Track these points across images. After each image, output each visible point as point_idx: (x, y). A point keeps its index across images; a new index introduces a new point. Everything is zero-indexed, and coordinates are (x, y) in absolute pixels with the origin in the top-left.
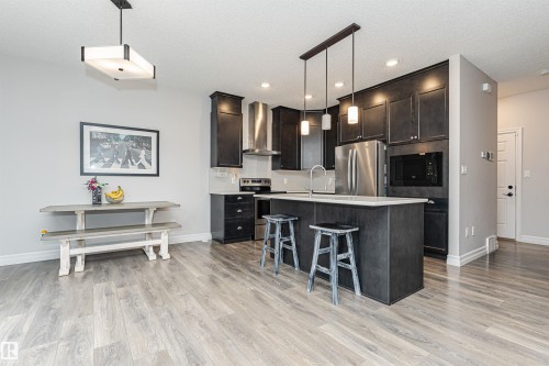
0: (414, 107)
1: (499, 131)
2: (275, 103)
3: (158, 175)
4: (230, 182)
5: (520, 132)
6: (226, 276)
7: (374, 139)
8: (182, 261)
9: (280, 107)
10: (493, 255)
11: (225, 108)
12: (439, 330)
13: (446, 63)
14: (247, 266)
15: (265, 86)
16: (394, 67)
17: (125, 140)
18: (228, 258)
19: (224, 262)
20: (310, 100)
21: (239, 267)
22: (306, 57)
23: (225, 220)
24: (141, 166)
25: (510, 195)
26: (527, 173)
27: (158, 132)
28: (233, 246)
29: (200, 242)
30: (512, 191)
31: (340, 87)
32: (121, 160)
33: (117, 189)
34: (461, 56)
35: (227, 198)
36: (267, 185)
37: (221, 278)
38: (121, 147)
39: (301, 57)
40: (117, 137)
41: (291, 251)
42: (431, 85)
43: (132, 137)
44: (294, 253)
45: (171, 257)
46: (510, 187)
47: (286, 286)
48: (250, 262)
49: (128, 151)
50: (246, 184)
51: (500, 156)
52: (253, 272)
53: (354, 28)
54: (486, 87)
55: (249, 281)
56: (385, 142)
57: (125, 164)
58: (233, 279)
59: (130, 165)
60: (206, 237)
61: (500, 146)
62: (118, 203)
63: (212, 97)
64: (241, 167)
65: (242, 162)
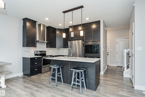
0: (91, 32)
2: (47, 25)
4: (31, 53)
5: (110, 40)
6: (38, 91)
7: (80, 40)
8: (13, 88)
9: (50, 27)
11: (28, 24)
12: (110, 96)
13: (99, 21)
14: (44, 85)
15: (47, 19)
16: (87, 20)
18: (34, 82)
19: (33, 85)
20: (60, 26)
21: (41, 86)
22: (64, 12)
28: (34, 77)
29: (18, 77)
30: (108, 54)
31: (71, 23)
34: (103, 20)
35: (31, 59)
36: (45, 53)
37: (35, 92)
41: (61, 77)
42: (94, 26)
44: (62, 78)
45: (7, 86)
47: (63, 91)
48: (44, 83)
50: (37, 53)
52: (48, 87)
53: (82, 7)
55: (48, 92)
56: (83, 41)
58: (41, 92)
60: (21, 74)
63: (23, 19)
64: (36, 47)
65: (36, 45)
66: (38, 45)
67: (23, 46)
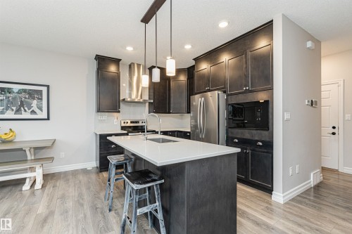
0: (246, 62)
1: (323, 82)
3: (48, 119)
4: (112, 124)
5: (342, 83)
7: (215, 90)
9: (153, 67)
10: (317, 187)
13: (270, 23)
15: (130, 49)
16: (226, 29)
17: (18, 93)
22: (146, 20)
23: (100, 154)
24: (33, 112)
25: (334, 134)
26: (348, 116)
27: (48, 87)
29: (85, 170)
30: (335, 130)
32: (14, 108)
33: (8, 131)
34: (283, 15)
35: (101, 137)
38: (14, 98)
39: (142, 21)
40: (10, 91)
43: (25, 91)
46: (334, 128)
49: (22, 102)
50: (125, 125)
51: (324, 102)
54: (309, 44)
56: (225, 92)
57: (18, 111)
59: (23, 112)
61: (323, 94)
62: (11, 142)
64: (119, 112)
65: (119, 108)
66: (123, 107)
67: (99, 110)
